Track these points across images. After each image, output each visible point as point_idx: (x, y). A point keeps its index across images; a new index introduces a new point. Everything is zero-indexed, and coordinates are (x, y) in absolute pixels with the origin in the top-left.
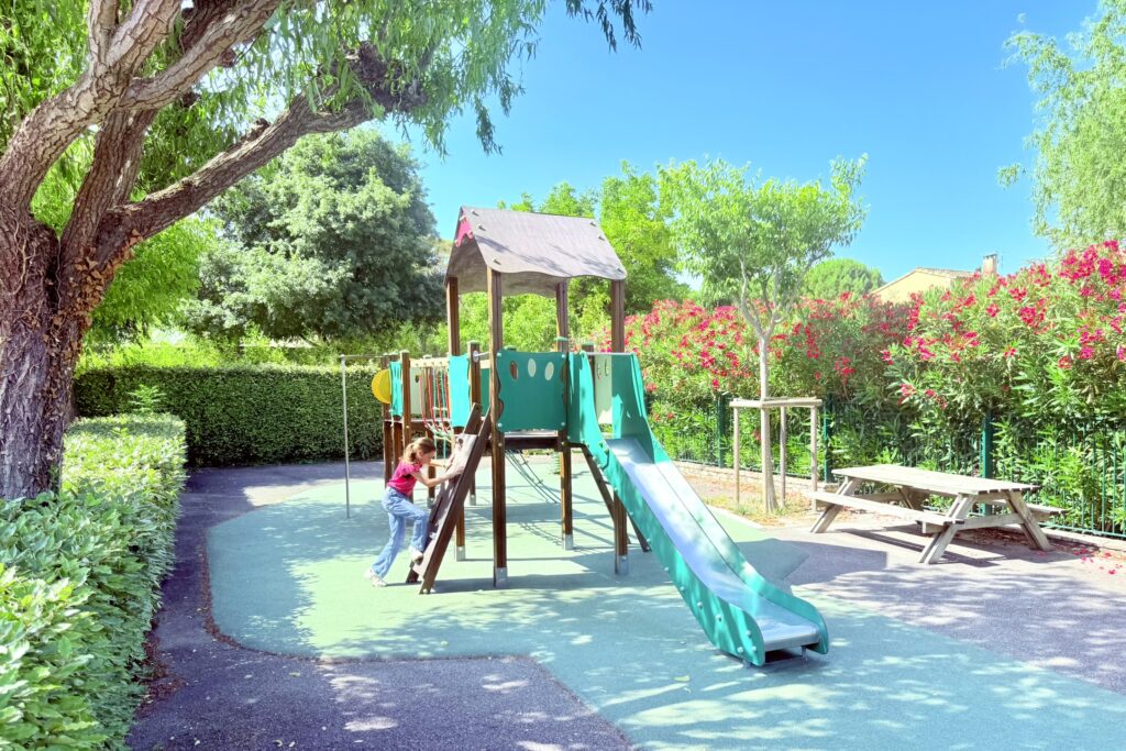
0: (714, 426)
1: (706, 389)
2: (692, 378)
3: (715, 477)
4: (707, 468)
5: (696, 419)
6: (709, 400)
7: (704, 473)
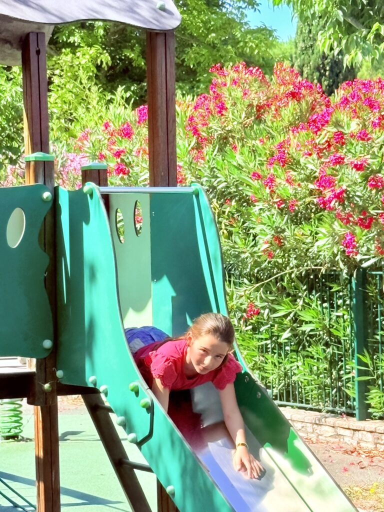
0: (346, 331)
1: (326, 254)
2: (298, 231)
3: (349, 440)
4: (332, 420)
5: (306, 316)
6: (333, 277)
7: (326, 431)
